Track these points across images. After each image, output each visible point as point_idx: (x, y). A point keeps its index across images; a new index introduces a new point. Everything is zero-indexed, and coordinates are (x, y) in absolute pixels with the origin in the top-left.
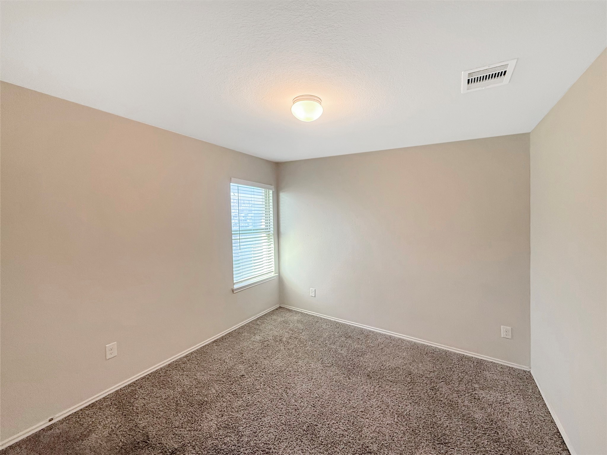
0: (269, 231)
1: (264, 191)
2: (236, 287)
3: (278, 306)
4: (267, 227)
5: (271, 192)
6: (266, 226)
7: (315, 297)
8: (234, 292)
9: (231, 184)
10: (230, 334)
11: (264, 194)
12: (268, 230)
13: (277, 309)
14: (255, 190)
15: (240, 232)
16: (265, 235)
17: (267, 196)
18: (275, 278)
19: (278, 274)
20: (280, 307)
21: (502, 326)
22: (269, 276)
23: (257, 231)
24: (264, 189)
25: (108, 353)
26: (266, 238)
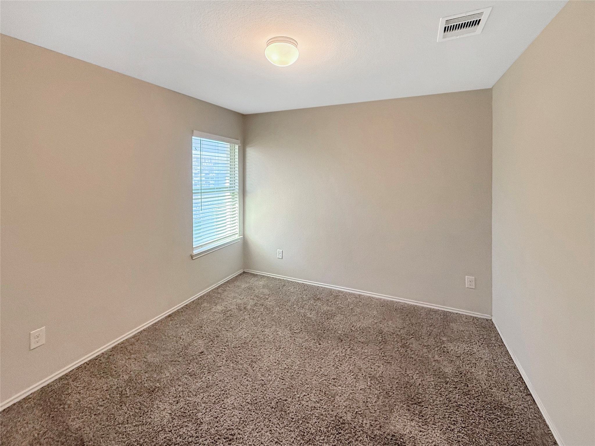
0: (234, 190)
1: (229, 146)
2: (195, 252)
3: (241, 271)
4: (231, 186)
5: (237, 147)
6: (230, 184)
7: (282, 258)
8: (193, 258)
9: (193, 137)
10: (187, 307)
11: (229, 149)
12: (233, 188)
13: (240, 275)
14: (219, 145)
15: (202, 191)
16: (229, 194)
17: (232, 150)
18: (239, 240)
19: (242, 236)
20: (244, 272)
21: (466, 276)
22: (232, 239)
23: (220, 190)
24: (229, 144)
25: (33, 340)
26: (230, 197)
